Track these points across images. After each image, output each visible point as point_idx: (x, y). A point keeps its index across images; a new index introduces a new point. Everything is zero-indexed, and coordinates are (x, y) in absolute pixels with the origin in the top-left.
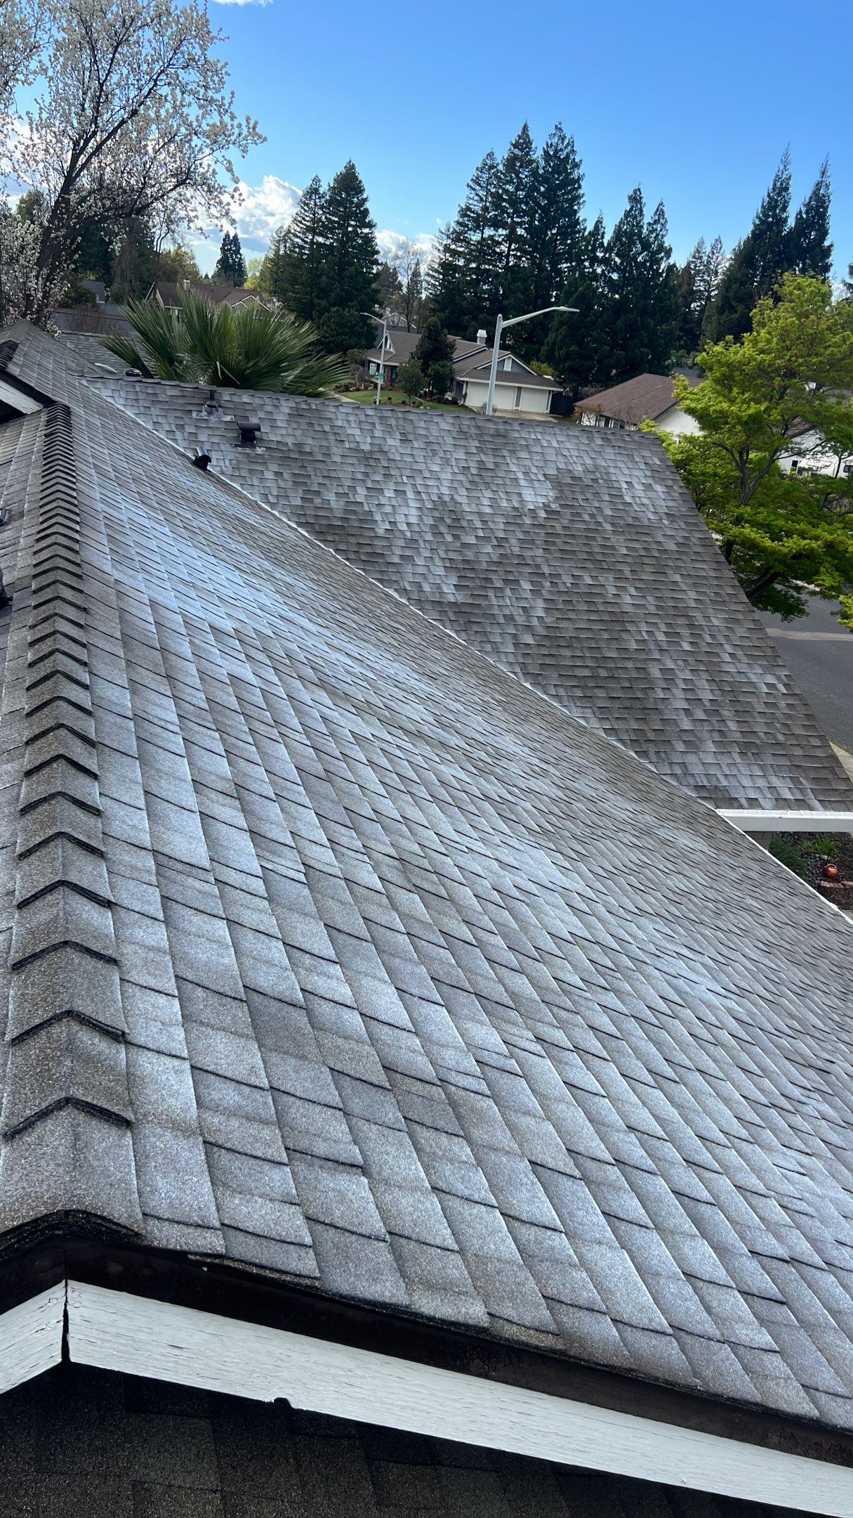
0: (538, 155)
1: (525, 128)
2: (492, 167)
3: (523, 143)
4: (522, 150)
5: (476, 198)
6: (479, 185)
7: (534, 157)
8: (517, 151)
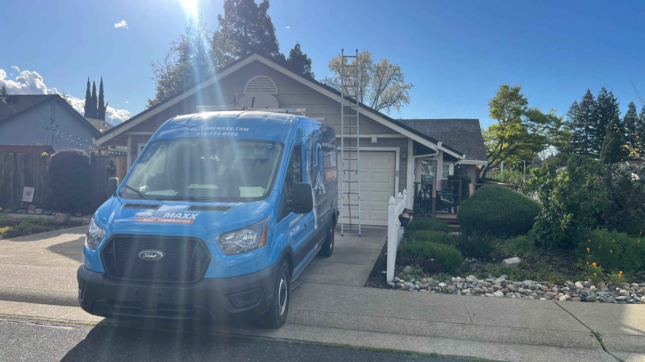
0: (596, 99)
1: (589, 91)
2: (576, 107)
3: (589, 96)
4: (588, 99)
5: (570, 118)
6: (571, 113)
7: (594, 100)
8: (586, 99)
